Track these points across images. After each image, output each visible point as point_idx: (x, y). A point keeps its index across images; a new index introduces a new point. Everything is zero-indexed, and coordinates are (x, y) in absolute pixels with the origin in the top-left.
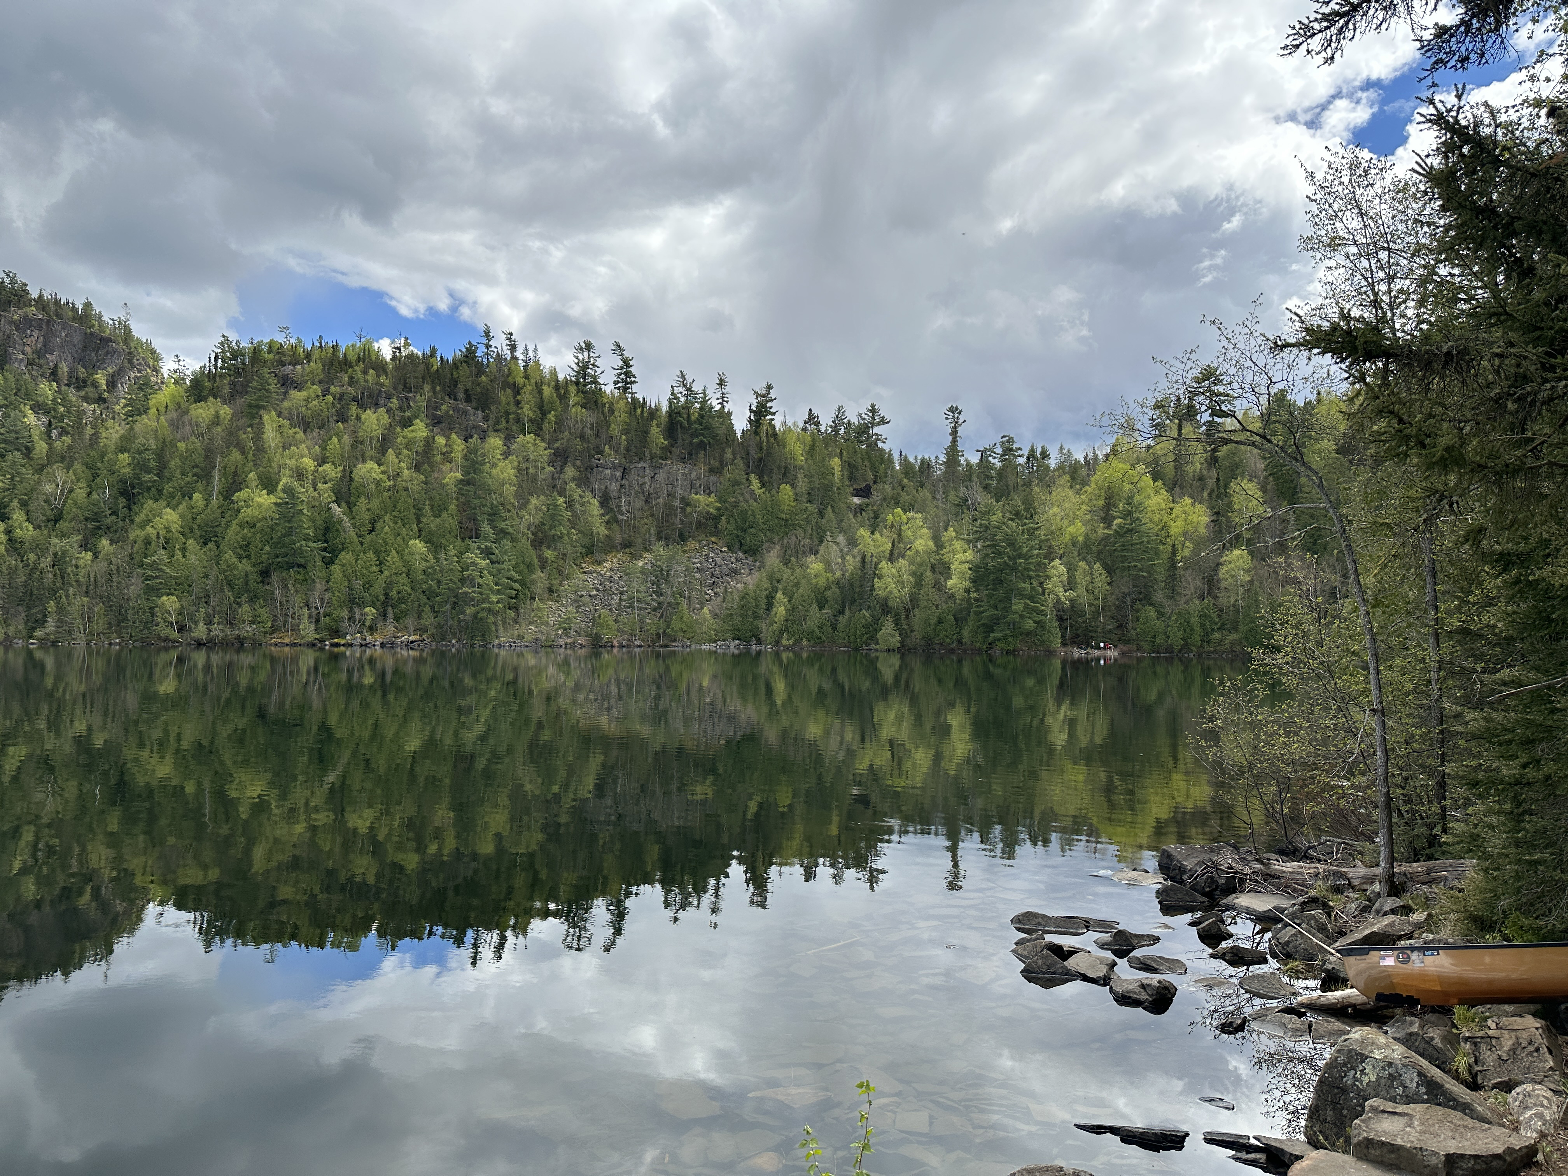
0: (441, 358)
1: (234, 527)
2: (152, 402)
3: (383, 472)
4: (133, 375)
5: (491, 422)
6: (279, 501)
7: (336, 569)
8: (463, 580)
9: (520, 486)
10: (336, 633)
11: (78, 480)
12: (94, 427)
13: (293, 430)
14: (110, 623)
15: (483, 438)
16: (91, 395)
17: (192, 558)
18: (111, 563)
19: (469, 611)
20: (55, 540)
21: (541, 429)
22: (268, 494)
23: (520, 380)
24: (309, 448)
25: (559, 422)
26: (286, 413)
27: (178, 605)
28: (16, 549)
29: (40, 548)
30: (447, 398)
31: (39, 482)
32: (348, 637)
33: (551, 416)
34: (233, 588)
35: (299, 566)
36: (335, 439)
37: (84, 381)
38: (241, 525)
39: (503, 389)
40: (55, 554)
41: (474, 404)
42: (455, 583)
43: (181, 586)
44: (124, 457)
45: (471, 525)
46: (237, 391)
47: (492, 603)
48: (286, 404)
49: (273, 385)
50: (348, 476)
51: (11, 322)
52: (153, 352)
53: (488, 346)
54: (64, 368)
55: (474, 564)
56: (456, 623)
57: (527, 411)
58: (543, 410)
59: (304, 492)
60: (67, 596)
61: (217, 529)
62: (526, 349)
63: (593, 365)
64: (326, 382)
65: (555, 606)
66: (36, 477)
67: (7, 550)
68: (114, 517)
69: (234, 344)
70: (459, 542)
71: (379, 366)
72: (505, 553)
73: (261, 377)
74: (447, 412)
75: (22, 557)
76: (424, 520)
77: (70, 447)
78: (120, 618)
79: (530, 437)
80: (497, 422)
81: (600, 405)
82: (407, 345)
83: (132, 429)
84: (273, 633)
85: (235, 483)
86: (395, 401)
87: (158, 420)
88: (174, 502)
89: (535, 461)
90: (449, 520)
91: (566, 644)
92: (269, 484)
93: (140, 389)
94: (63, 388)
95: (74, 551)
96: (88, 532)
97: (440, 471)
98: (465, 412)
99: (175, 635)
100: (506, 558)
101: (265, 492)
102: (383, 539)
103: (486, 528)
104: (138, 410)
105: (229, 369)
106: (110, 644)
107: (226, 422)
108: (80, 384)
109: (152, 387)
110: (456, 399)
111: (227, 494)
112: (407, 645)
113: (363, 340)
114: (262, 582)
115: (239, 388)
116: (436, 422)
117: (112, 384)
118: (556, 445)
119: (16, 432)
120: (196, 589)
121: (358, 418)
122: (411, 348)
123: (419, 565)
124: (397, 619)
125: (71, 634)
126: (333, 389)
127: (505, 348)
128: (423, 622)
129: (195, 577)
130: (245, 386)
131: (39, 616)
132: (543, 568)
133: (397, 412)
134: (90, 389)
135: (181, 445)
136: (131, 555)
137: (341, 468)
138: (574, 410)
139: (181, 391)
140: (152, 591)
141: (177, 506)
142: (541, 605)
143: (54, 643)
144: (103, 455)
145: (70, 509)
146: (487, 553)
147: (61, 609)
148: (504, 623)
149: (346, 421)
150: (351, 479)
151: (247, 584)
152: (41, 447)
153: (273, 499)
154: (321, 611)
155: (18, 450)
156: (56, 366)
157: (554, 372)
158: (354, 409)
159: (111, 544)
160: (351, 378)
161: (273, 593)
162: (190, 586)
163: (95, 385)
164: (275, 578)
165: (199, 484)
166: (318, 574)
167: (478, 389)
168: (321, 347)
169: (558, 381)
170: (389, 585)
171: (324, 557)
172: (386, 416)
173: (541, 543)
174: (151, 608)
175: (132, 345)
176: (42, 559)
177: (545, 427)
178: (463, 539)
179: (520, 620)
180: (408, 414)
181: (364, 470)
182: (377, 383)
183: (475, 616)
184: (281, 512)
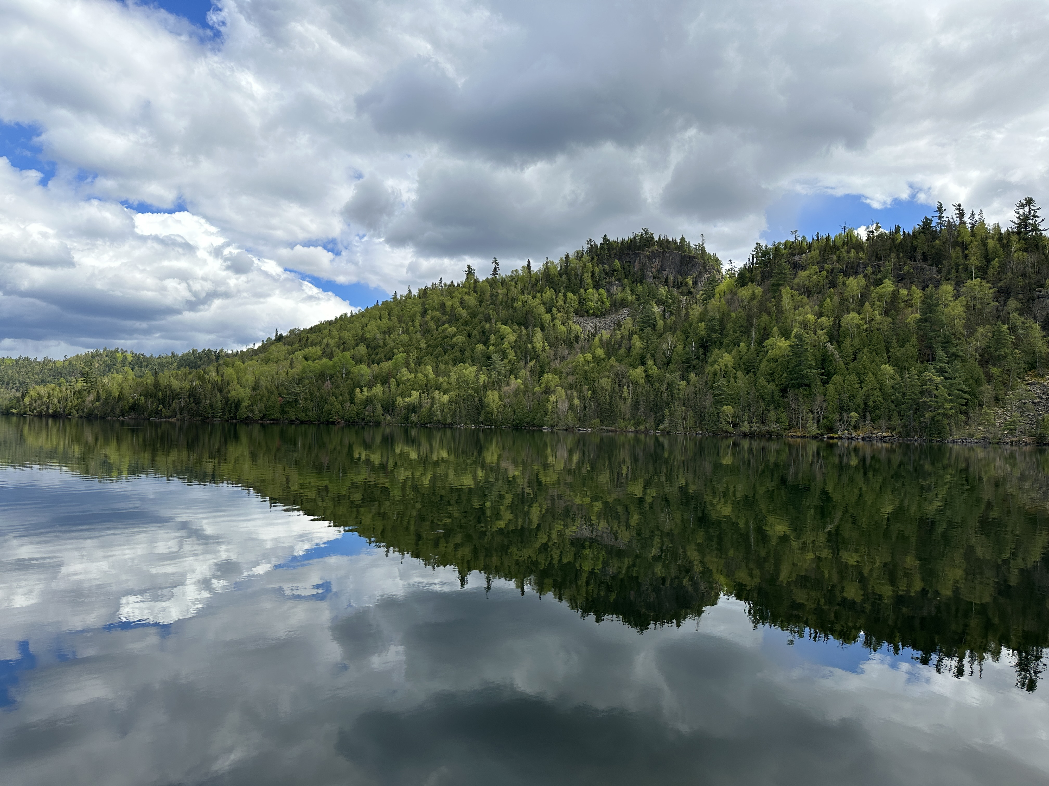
0: (904, 232)
1: (765, 362)
2: (717, 290)
3: (862, 319)
4: (706, 276)
5: (943, 274)
6: (792, 344)
7: (830, 387)
8: (922, 393)
9: (968, 319)
10: (831, 429)
11: (679, 340)
12: (687, 309)
13: (801, 297)
14: (696, 422)
15: (937, 287)
16: (685, 291)
17: (741, 382)
18: (696, 387)
19: (928, 415)
20: (668, 375)
21: (986, 273)
22: (785, 340)
23: (968, 239)
24: (811, 307)
25: (1003, 267)
26: (796, 287)
27: (732, 411)
28: (649, 381)
29: (661, 380)
30: (908, 261)
31: (660, 343)
32: (839, 433)
33: (996, 262)
34: (764, 400)
35: (806, 385)
36: (828, 300)
37: (681, 284)
38: (769, 361)
39: (954, 247)
40: (668, 383)
41: (930, 262)
42: (916, 394)
43: (734, 400)
44: (702, 325)
45: (929, 352)
46: (765, 277)
47: (946, 409)
48: (796, 281)
49: (788, 269)
50: (837, 324)
51: (646, 256)
52: (717, 260)
53: (940, 218)
54: (671, 278)
55: (931, 380)
56: (917, 424)
57: (974, 261)
58: (988, 259)
59: (808, 337)
60: (674, 406)
61: (754, 364)
62: (973, 214)
63: (1034, 216)
64: (821, 263)
65: (1000, 411)
66: (658, 340)
67: (645, 382)
68: (697, 360)
69: (763, 247)
70: (919, 365)
71: (857, 245)
72: (957, 371)
73: (780, 265)
74: (909, 270)
75: (652, 385)
76: (892, 350)
77: (674, 322)
78: (701, 418)
79: (977, 281)
80: (949, 273)
81: (1040, 248)
82: (878, 228)
83: (706, 308)
84: (790, 428)
85: (765, 335)
86: (869, 268)
87: (720, 301)
88: (729, 349)
89: (981, 299)
90: (911, 349)
91: (1012, 442)
92: (786, 334)
93: (710, 283)
94: (671, 289)
95: (677, 381)
96: (684, 369)
97: (904, 314)
98: (922, 269)
99: (731, 429)
100: (957, 375)
101: (783, 338)
102: (863, 365)
103: (940, 353)
104: (709, 296)
105: (760, 264)
106: (696, 434)
107: (759, 297)
108: (679, 285)
109: (716, 282)
110: (915, 261)
111: (760, 343)
112: (881, 439)
113: (846, 230)
114: (782, 396)
115: (766, 274)
116: (900, 279)
117: (695, 283)
118: (999, 285)
119: (649, 317)
120: (742, 401)
121: (844, 284)
122: (881, 230)
123: (889, 383)
124: (873, 420)
125: (676, 428)
126: (826, 266)
127: (955, 216)
128: (892, 423)
129: (742, 394)
130: (770, 273)
131: (661, 418)
132: (989, 381)
133: (871, 276)
134: (684, 288)
135: (733, 315)
136: (706, 382)
137: (833, 319)
138: (1016, 254)
139: (733, 281)
140: (718, 403)
141: (731, 351)
142: (988, 411)
143: (668, 433)
144: (691, 324)
145: (675, 357)
146: (941, 372)
147: (671, 414)
148: (957, 424)
149: (836, 287)
150: (840, 326)
151: (773, 398)
152: (660, 323)
153: (788, 343)
154: (821, 415)
155: (650, 326)
156: (667, 277)
157: (997, 227)
158: (841, 278)
159: (696, 376)
160: (839, 257)
161: (789, 403)
162: (739, 400)
163: (687, 285)
164: (790, 394)
165: (743, 337)
166: (818, 390)
167: (933, 251)
168: (818, 240)
169: (1001, 233)
170: (867, 397)
171: (822, 379)
172: (863, 280)
173: (987, 362)
174: (718, 413)
175: (706, 258)
176: (662, 386)
177: (990, 271)
178: (922, 362)
179: (970, 421)
180: (879, 276)
181: (849, 318)
182: (857, 258)
183: (933, 419)
184: (793, 352)
